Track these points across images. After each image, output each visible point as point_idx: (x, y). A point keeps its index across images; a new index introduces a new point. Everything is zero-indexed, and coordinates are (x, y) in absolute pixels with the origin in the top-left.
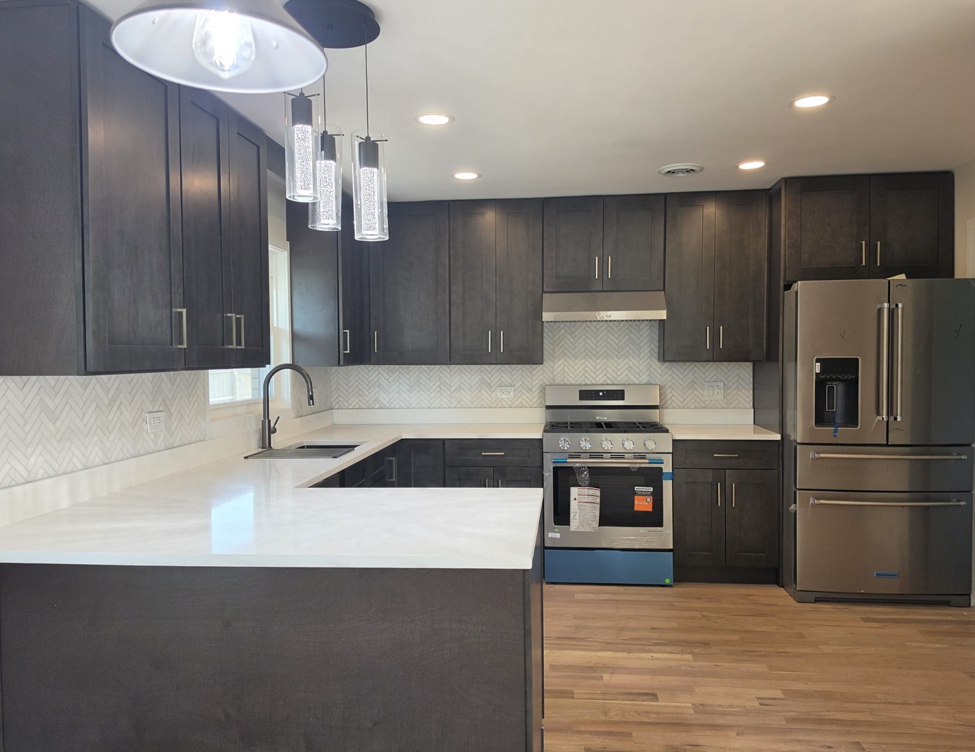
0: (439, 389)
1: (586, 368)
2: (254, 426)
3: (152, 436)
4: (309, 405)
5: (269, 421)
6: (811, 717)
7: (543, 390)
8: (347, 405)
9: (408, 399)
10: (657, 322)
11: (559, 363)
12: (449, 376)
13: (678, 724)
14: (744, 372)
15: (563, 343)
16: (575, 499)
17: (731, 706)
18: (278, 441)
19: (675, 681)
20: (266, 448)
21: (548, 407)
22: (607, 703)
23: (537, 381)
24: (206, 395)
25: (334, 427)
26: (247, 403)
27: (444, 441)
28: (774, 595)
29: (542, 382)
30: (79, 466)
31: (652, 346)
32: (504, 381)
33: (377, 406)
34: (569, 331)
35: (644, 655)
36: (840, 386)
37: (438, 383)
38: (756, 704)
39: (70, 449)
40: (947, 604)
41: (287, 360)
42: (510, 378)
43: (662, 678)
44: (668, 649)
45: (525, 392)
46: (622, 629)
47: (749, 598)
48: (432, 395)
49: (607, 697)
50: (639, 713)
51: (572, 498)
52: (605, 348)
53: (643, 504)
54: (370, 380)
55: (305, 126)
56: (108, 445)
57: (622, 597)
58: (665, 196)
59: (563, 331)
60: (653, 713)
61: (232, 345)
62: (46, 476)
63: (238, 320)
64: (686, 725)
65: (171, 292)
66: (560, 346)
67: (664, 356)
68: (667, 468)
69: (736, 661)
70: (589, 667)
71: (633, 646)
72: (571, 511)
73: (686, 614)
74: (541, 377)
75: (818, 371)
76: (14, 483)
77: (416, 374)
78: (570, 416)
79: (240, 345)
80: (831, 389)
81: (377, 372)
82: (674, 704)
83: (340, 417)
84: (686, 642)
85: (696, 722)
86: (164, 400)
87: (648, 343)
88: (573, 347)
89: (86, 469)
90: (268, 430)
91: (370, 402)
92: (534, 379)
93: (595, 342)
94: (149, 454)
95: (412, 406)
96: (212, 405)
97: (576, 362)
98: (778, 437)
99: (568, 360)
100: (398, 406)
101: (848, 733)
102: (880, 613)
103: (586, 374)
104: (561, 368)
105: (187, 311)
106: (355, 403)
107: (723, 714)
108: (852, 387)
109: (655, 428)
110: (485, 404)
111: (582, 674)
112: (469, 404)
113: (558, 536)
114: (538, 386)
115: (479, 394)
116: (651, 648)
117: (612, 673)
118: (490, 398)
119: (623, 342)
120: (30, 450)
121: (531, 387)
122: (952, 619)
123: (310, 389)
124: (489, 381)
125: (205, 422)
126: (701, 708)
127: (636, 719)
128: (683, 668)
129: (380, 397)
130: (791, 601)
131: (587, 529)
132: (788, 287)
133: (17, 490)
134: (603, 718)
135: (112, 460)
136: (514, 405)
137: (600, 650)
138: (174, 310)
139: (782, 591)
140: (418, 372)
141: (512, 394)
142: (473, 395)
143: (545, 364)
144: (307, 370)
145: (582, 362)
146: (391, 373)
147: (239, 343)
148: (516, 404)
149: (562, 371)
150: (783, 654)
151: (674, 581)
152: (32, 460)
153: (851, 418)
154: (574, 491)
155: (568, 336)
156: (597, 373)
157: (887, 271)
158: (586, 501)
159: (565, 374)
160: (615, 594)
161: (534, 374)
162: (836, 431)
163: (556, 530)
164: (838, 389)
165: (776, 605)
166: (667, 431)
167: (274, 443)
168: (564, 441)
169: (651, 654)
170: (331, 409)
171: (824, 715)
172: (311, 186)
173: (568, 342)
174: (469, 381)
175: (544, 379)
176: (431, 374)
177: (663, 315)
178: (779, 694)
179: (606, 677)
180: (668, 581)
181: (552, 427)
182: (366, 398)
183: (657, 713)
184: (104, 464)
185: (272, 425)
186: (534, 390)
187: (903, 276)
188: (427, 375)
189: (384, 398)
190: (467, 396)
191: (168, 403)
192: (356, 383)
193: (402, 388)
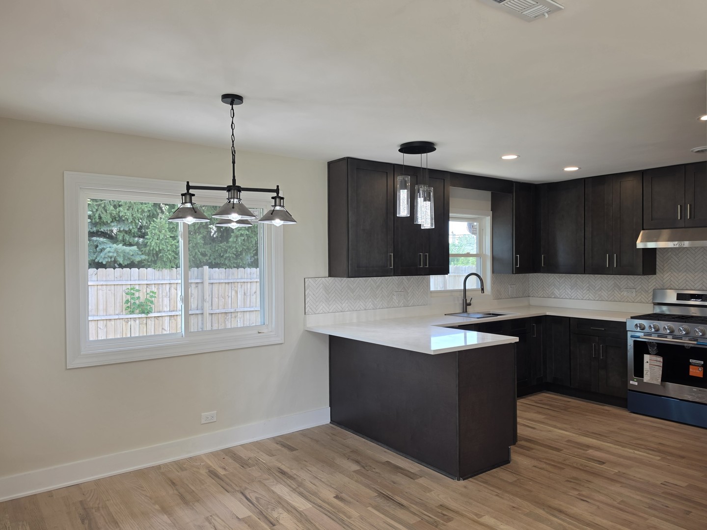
0: (588, 288)
1: (687, 279)
3: (397, 301)
5: (466, 300)
8: (537, 295)
9: (570, 294)
11: (668, 274)
12: (594, 281)
15: (670, 261)
16: (647, 362)
20: (464, 312)
21: (655, 304)
22: (572, 458)
23: (652, 286)
24: (428, 286)
27: (570, 318)
29: (655, 287)
30: (363, 309)
32: (629, 285)
33: (553, 296)
34: (674, 254)
37: (588, 285)
39: (359, 302)
42: (633, 284)
45: (643, 293)
48: (584, 292)
49: (577, 456)
51: (645, 361)
52: (702, 265)
53: (696, 371)
54: (549, 281)
56: (376, 303)
59: (670, 253)
61: (421, 266)
66: (668, 263)
72: (644, 370)
74: (655, 283)
76: (336, 311)
77: (575, 279)
79: (426, 266)
81: (553, 277)
82: (609, 468)
83: (533, 301)
86: (404, 287)
88: (678, 264)
90: (466, 304)
91: (549, 294)
92: (649, 284)
93: (694, 261)
94: (395, 307)
95: (572, 298)
96: (432, 291)
97: (680, 274)
99: (674, 273)
100: (564, 297)
103: (687, 283)
104: (668, 278)
105: (393, 254)
106: (541, 294)
110: (616, 299)
112: (607, 299)
113: (636, 384)
114: (652, 289)
115: (613, 292)
117: (597, 451)
118: (620, 296)
121: (647, 290)
123: (483, 285)
124: (619, 285)
125: (427, 298)
128: (643, 460)
129: (555, 292)
131: (655, 382)
133: (337, 314)
135: (378, 308)
140: (576, 278)
141: (634, 294)
142: (609, 293)
143: (657, 275)
145: (684, 274)
146: (560, 278)
148: (637, 300)
149: (670, 280)
154: (647, 357)
155: (674, 257)
156: (695, 282)
158: (656, 364)
159: (671, 282)
161: (649, 281)
163: (635, 380)
170: (529, 296)
173: (673, 260)
174: (607, 285)
175: (657, 285)
176: (583, 279)
179: (590, 451)
182: (547, 291)
184: (373, 309)
185: (468, 302)
186: (649, 292)
188: (581, 280)
189: (557, 292)
190: (606, 294)
191: (406, 288)
192: (542, 283)
193: (567, 287)
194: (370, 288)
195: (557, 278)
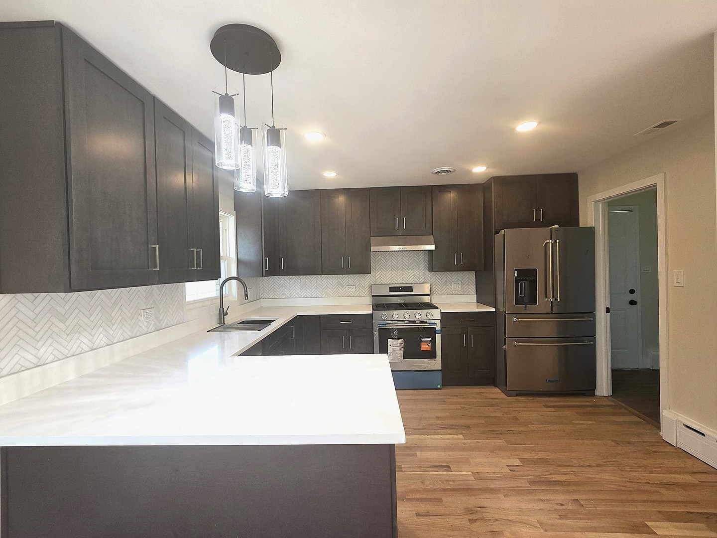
0: (316, 287)
1: (392, 276)
2: (215, 312)
3: (146, 324)
4: (246, 299)
5: (223, 309)
6: (543, 479)
7: (371, 287)
8: (268, 297)
9: (300, 293)
10: (427, 252)
11: (379, 273)
13: (467, 490)
14: (471, 276)
15: (380, 262)
16: (391, 345)
17: (494, 473)
18: (228, 320)
19: (457, 455)
20: (222, 325)
21: (373, 296)
22: (422, 474)
23: (367, 283)
24: (184, 295)
25: (262, 309)
26: (212, 299)
27: (320, 316)
28: (495, 393)
29: (369, 283)
30: (87, 349)
31: (426, 263)
32: (350, 283)
33: (284, 297)
35: (436, 436)
36: (526, 283)
37: (316, 284)
38: (507, 470)
39: (78, 338)
40: (584, 395)
41: (234, 274)
42: (354, 281)
43: (450, 453)
44: (449, 431)
45: (361, 288)
46: (421, 419)
47: (482, 394)
48: (312, 291)
49: (422, 469)
50: (442, 482)
51: (389, 345)
53: (426, 347)
54: (280, 283)
55: (230, 116)
56: (111, 332)
57: (417, 397)
58: (432, 187)
59: (380, 256)
60: (450, 481)
61: (194, 267)
62: (56, 359)
63: (198, 253)
64: (471, 490)
65: (148, 235)
66: (379, 264)
67: (432, 269)
68: (438, 327)
69: (487, 438)
70: (407, 447)
71: (429, 431)
72: (389, 352)
73: (452, 407)
74: (370, 280)
75: (516, 275)
76: (23, 368)
77: (303, 280)
78: (384, 301)
79: (200, 267)
80: (522, 285)
81: (283, 279)
82: (461, 473)
83: (264, 303)
84: (457, 426)
85: (477, 487)
86: (154, 301)
87: (423, 262)
88: (386, 265)
89: (92, 350)
90: (223, 314)
91: (280, 295)
92: (366, 281)
94: (143, 335)
95: (302, 297)
96: (188, 302)
97: (387, 272)
98: (494, 310)
99: (383, 271)
100: (295, 297)
101: (568, 492)
102: (552, 402)
103: (392, 279)
104: (379, 275)
105: (159, 247)
106: (272, 295)
107: (492, 479)
108: (533, 284)
109: (430, 306)
110: (340, 295)
111: (405, 453)
112: (332, 295)
114: (368, 285)
115: (337, 290)
116: (439, 431)
117: (421, 451)
118: (343, 292)
119: (411, 261)
120: (40, 343)
121: (364, 286)
122: (589, 404)
123: (246, 291)
124: (342, 283)
125: (183, 312)
126: (478, 476)
127: (442, 486)
128: (460, 445)
129: (285, 292)
130: (503, 396)
131: (398, 361)
132: (497, 232)
134: (422, 487)
135: (115, 342)
136: (355, 295)
137: (412, 434)
138: (150, 246)
139: (497, 390)
141: (354, 290)
142: (334, 290)
143: (372, 273)
144: (244, 280)
145: (390, 272)
146: (290, 280)
147: (199, 266)
149: (380, 277)
150: (511, 432)
151: (442, 386)
152: (43, 350)
153: (533, 300)
154: (390, 341)
155: (382, 259)
156: (398, 278)
157: (547, 224)
158: (398, 346)
159: (382, 279)
160: (412, 395)
161: (365, 279)
162: (526, 307)
164: (525, 285)
165: (497, 399)
166: (437, 308)
167: (226, 321)
168: (385, 315)
169: (440, 436)
170: (260, 299)
171: (550, 478)
172: (233, 157)
173: (383, 262)
174: (332, 283)
175: (371, 282)
176: (312, 280)
177: (432, 247)
178: (518, 462)
179: (418, 454)
180: (439, 386)
181: (377, 307)
182: (278, 293)
183: (453, 481)
184: (108, 345)
185: (225, 311)
186: (366, 287)
187: (557, 226)
189: (287, 293)
190: (331, 291)
191: (157, 302)
192: (273, 285)
193: (297, 287)
194: (100, 308)
195: (287, 280)
